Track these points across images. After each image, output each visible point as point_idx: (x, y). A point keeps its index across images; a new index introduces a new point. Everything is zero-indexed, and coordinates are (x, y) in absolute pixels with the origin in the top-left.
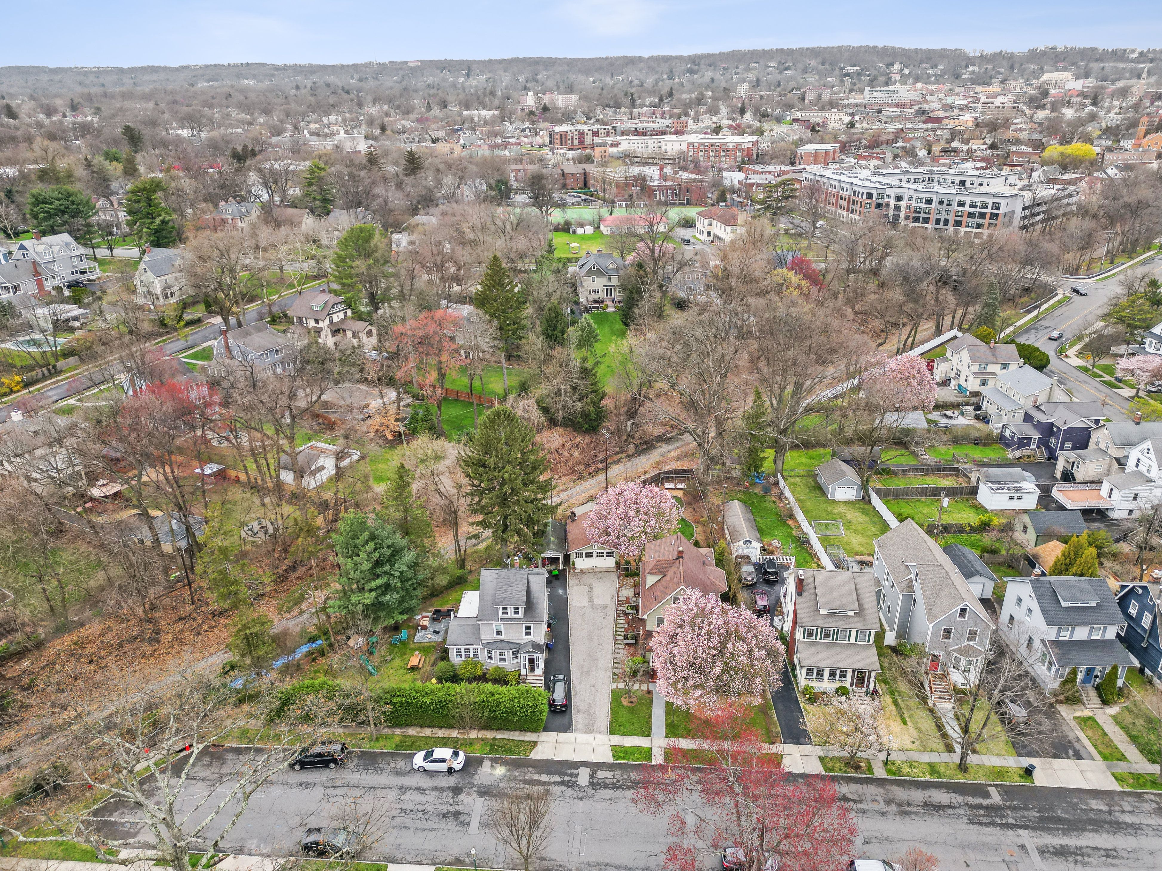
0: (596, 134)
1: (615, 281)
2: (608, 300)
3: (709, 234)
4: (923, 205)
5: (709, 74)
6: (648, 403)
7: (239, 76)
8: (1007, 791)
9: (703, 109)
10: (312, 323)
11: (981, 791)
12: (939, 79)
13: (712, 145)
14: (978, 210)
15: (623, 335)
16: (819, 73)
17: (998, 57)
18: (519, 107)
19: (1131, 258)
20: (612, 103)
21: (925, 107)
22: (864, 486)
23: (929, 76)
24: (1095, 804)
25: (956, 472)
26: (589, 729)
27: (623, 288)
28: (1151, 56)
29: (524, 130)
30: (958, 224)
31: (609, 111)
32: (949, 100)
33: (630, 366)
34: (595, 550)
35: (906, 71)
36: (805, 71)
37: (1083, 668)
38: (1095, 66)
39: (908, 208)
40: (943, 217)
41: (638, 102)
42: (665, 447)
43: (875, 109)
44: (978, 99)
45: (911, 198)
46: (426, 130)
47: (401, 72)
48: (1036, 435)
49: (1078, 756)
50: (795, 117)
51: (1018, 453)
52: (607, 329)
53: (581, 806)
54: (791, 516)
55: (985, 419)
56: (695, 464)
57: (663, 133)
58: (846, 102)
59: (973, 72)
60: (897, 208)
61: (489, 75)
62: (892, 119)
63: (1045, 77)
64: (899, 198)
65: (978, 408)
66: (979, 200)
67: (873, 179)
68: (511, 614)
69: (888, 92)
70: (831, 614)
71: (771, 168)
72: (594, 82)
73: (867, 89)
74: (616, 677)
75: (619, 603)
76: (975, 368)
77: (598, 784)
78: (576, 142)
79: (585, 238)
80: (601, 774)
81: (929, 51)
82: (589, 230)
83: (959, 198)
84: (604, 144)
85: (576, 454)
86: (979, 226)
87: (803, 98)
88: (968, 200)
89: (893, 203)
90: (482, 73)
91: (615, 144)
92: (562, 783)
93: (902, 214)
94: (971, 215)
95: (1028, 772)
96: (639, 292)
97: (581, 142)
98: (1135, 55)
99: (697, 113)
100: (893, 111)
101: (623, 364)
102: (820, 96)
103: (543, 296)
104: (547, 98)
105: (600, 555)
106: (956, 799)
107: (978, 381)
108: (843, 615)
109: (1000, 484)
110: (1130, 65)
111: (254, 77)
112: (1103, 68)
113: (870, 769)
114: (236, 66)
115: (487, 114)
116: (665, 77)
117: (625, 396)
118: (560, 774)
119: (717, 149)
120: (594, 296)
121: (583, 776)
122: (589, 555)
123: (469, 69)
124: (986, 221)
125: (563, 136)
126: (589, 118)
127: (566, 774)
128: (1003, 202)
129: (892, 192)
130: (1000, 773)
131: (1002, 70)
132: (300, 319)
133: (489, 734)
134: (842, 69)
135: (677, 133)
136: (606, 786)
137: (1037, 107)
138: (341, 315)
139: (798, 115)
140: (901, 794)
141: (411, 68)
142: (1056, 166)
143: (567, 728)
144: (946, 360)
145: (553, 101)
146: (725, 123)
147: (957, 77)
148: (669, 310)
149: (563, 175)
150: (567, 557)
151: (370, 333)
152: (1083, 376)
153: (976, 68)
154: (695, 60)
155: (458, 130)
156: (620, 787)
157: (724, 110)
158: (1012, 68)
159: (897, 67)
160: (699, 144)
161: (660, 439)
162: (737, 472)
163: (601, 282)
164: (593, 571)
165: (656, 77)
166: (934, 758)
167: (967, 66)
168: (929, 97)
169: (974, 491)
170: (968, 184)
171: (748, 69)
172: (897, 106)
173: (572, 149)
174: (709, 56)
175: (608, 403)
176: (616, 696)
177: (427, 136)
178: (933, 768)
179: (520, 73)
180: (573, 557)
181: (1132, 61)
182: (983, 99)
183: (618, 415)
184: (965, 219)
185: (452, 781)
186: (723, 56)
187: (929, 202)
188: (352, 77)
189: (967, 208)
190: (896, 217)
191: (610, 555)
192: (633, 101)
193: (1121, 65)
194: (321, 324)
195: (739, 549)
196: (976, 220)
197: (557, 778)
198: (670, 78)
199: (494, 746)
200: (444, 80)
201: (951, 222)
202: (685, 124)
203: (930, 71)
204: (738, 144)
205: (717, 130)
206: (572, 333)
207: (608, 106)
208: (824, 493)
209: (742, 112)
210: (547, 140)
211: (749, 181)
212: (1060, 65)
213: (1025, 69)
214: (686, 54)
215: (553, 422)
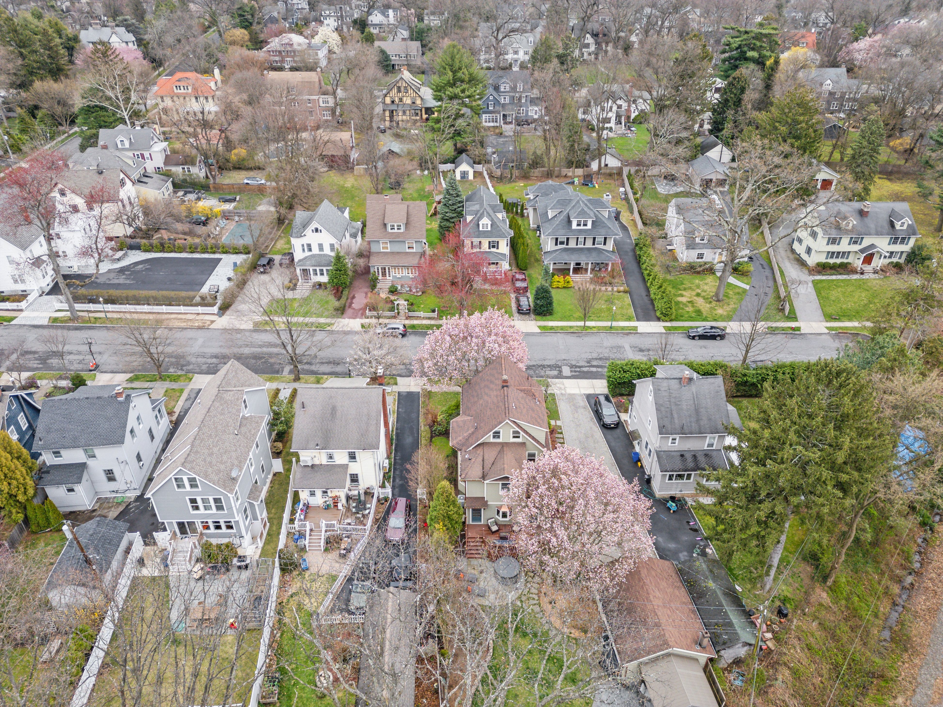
26: (571, 396)
53: (562, 356)
77: (556, 367)
80: (555, 373)
92: (580, 367)
118: (584, 372)
121: (566, 371)
127: (579, 372)
136: (549, 366)
156: (539, 366)
197: (585, 369)
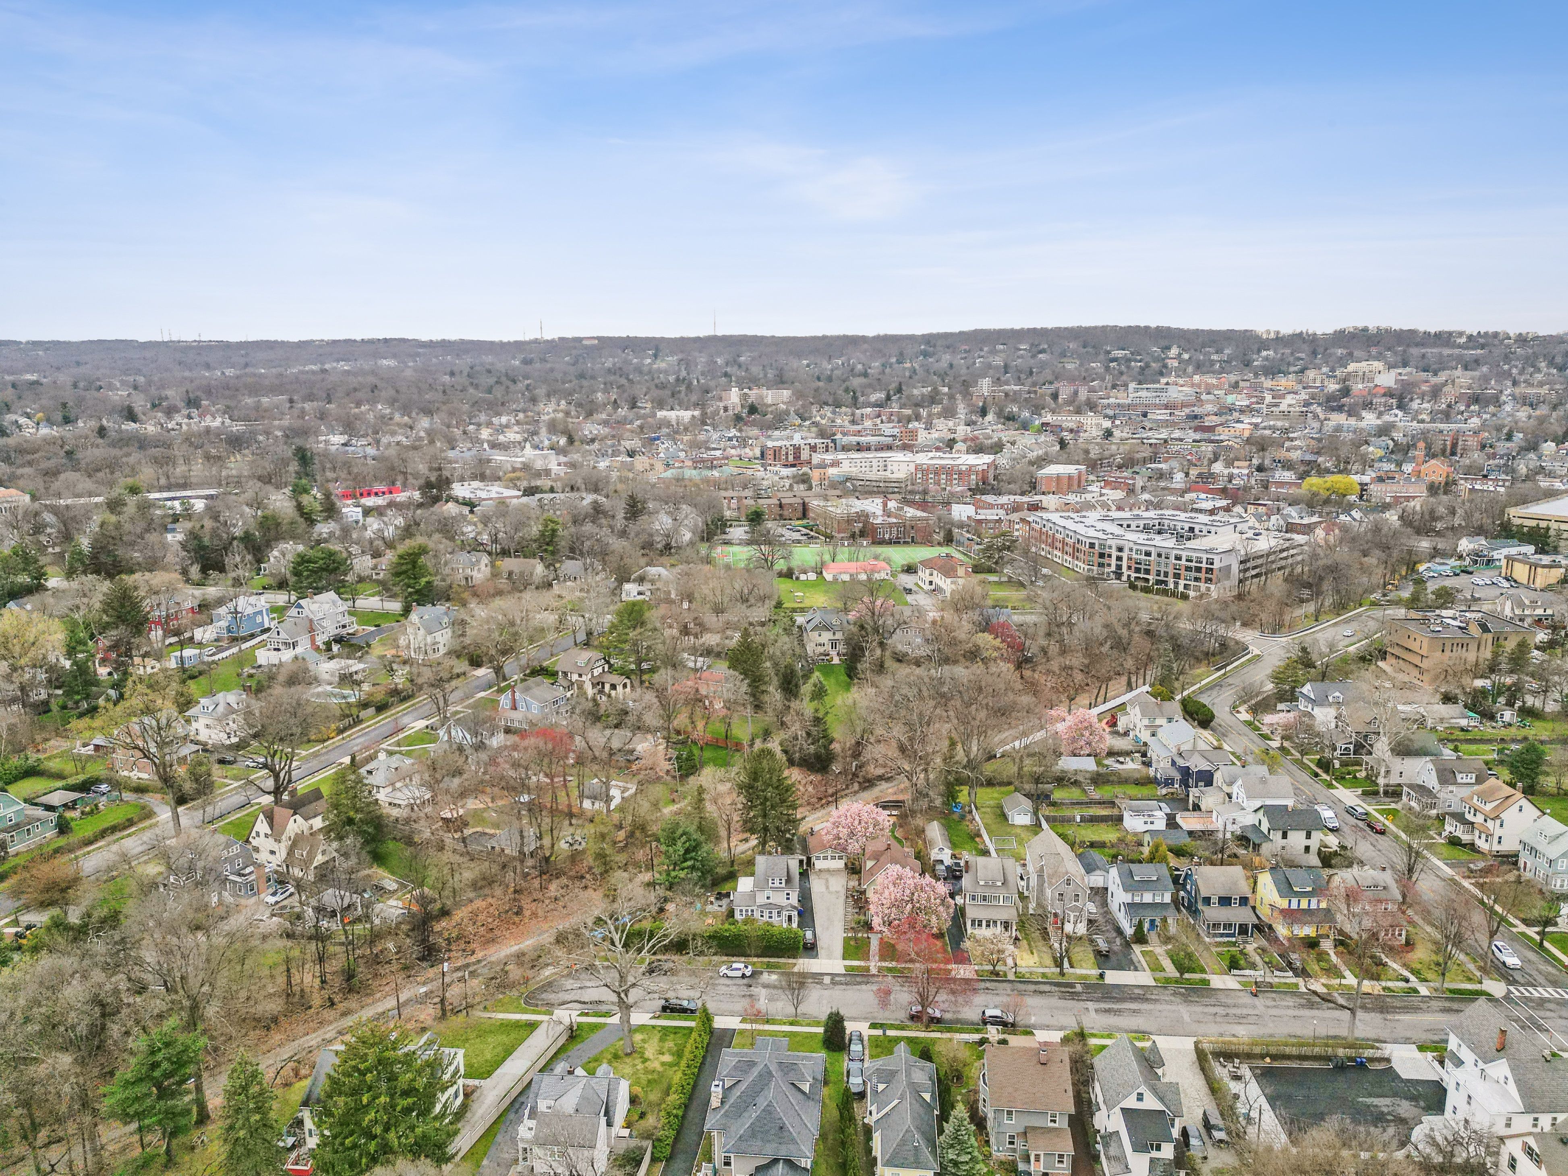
0: (813, 448)
1: (839, 636)
2: (833, 653)
3: (931, 583)
4: (1143, 557)
5: (946, 358)
6: (870, 747)
7: (377, 355)
8: (1087, 986)
9: (937, 409)
10: (575, 677)
11: (1071, 985)
12: (1225, 367)
13: (943, 467)
14: (1193, 564)
15: (848, 687)
16: (1080, 357)
17: (1298, 339)
18: (721, 405)
19: (1339, 615)
20: (830, 401)
21: (1197, 410)
22: (1035, 813)
23: (1212, 363)
24: (1137, 991)
25: (1112, 804)
26: (829, 957)
27: (848, 641)
28: (1481, 341)
29: (730, 439)
30: (1177, 576)
31: (828, 411)
32: (1230, 399)
33: (854, 716)
34: (829, 854)
35: (1186, 356)
36: (1063, 355)
37: (1148, 920)
38: (1415, 351)
39: (1130, 559)
40: (1163, 570)
41: (861, 399)
42: (884, 785)
43: (1140, 410)
44: (1263, 398)
45: (1131, 550)
46: (618, 438)
47: (574, 352)
48: (1178, 776)
49: (1136, 969)
50: (1044, 420)
51: (1164, 791)
52: (833, 680)
53: (826, 993)
54: (979, 835)
55: (1148, 764)
56: (907, 797)
57: (890, 448)
58: (1106, 401)
59: (1266, 359)
60: (1119, 559)
61: (680, 356)
62: (1160, 424)
63: (1352, 367)
64: (1120, 549)
65: (1144, 755)
66: (1194, 555)
67: (1100, 525)
68: (777, 884)
69: (1156, 390)
70: (986, 885)
71: (1004, 499)
72: (808, 366)
73: (1132, 386)
74: (846, 930)
75: (848, 889)
76: (1146, 722)
77: (836, 983)
78: (791, 458)
79: (807, 584)
80: (838, 979)
81: (1211, 332)
82: (812, 576)
83: (1175, 552)
84: (822, 466)
85: (810, 789)
86: (1197, 579)
87: (1055, 396)
88: (1184, 554)
89: (1115, 554)
90: (672, 353)
91: (836, 464)
92: (813, 983)
93: (1124, 564)
94: (1188, 569)
95: (1102, 976)
96: (862, 649)
97: (797, 457)
98: (1463, 340)
99: (930, 415)
100: (1161, 415)
101: (849, 713)
102: (1076, 393)
103: (778, 653)
104: (754, 394)
105: (833, 858)
106: (1054, 988)
107: (1148, 733)
108: (994, 886)
109: (1138, 812)
110: (1457, 351)
111: (394, 356)
112: (1424, 356)
113: (1005, 975)
114: (371, 342)
115: (686, 415)
116: (894, 360)
117: (850, 742)
118: (812, 978)
119: (949, 471)
120: (821, 649)
121: (827, 980)
122: (825, 858)
123: (657, 349)
124: (1202, 575)
125: (776, 452)
126: (804, 419)
127: (816, 979)
128: (1217, 559)
129: (1114, 543)
130: (1085, 977)
131: (1303, 355)
132: (565, 674)
133: (766, 960)
134: (1109, 352)
135: (905, 447)
136: (841, 984)
137: (1333, 409)
138: (600, 670)
139: (1049, 418)
140: (1022, 987)
141: (586, 347)
142: (1303, 506)
143: (816, 956)
144: (1127, 714)
145: (761, 397)
146: (962, 430)
147: (1247, 364)
148: (889, 663)
149: (781, 506)
150: (809, 859)
151: (625, 686)
152: (1246, 730)
153: (1271, 353)
154: (930, 340)
155: (655, 439)
156: (850, 984)
157: (962, 410)
158: (1314, 353)
159: (1174, 351)
160: (929, 465)
161: (881, 778)
162: (938, 802)
163: (826, 636)
164: (828, 871)
165: (883, 360)
166: (1046, 970)
167: (1259, 351)
168: (1204, 397)
169: (1120, 819)
170: (1197, 531)
171: (993, 352)
172: (1166, 407)
173: (786, 466)
174: (946, 336)
175: (836, 747)
176: (846, 940)
177: (622, 449)
178: (1044, 975)
179: (719, 354)
180: (813, 859)
181: (1460, 346)
182: (1268, 399)
183: (844, 758)
184: (1183, 572)
185: (745, 981)
186: (963, 336)
187: (1148, 554)
188: (514, 358)
189: (1183, 562)
190: (1119, 567)
191: (840, 858)
192: (855, 398)
193: (1446, 351)
194: (584, 678)
195: (934, 855)
196: (1193, 574)
197: (810, 980)
198: (899, 362)
199: (769, 966)
200: (627, 362)
201: (1171, 575)
202: (913, 434)
203: (1215, 357)
204: (971, 466)
205: (951, 444)
206: (806, 689)
207: (826, 404)
208: (1006, 819)
209: (983, 412)
210: (758, 454)
211: (979, 517)
212: (1374, 351)
213: (1330, 355)
214: (919, 332)
215: (791, 762)
